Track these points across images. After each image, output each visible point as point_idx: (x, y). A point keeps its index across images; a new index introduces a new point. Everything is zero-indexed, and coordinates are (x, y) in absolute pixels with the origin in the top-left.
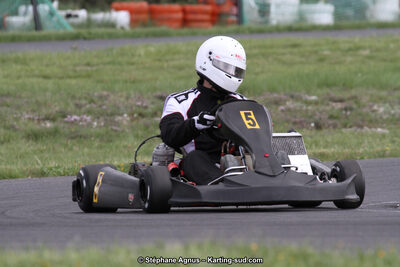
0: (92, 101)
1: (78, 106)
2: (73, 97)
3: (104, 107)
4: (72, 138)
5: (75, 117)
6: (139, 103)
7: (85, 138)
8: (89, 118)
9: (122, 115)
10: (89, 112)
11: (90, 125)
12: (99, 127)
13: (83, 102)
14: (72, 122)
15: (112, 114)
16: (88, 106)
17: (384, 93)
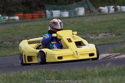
0: (9, 38)
1: (6, 40)
2: (5, 38)
3: (13, 40)
4: (5, 48)
5: (5, 43)
6: (21, 38)
7: (8, 47)
8: (9, 43)
9: (17, 41)
10: (9, 41)
11: (9, 44)
12: (11, 45)
13: (7, 39)
14: (5, 44)
15: (15, 41)
16: (9, 40)
17: (81, 33)
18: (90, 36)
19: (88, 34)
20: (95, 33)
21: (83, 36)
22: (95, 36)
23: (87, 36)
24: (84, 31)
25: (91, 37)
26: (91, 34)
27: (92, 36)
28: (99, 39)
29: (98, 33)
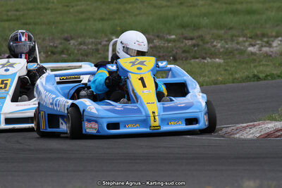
18: (247, 44)
19: (241, 39)
20: (263, 35)
21: (226, 42)
22: (262, 46)
23: (238, 43)
24: (231, 28)
25: (251, 49)
26: (251, 38)
27: (253, 45)
28: (271, 56)
29: (272, 37)
